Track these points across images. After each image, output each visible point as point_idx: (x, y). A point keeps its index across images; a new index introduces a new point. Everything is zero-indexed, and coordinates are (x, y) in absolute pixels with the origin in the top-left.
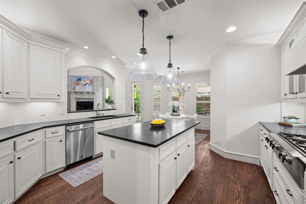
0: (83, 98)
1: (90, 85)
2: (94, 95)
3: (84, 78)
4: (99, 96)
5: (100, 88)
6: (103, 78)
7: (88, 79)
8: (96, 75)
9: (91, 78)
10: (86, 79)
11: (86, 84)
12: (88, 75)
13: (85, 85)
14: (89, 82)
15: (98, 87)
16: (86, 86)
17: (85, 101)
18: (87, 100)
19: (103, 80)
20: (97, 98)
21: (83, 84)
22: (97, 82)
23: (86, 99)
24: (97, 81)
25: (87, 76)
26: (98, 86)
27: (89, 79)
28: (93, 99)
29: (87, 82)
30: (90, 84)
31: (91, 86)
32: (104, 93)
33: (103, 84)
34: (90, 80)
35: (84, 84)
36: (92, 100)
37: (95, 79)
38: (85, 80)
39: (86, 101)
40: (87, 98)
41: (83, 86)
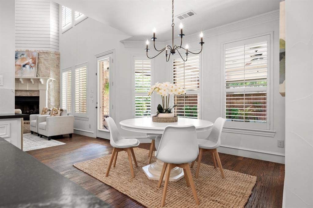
0: (21, 91)
1: (31, 67)
2: (39, 84)
3: (23, 55)
4: (49, 87)
5: (51, 72)
6: (58, 56)
7: (28, 56)
8: (44, 49)
9: (35, 55)
10: (25, 56)
11: (26, 65)
12: (30, 49)
13: (24, 66)
14: (30, 61)
15: (49, 71)
16: (24, 68)
17: (24, 95)
18: (28, 94)
19: (59, 59)
20: (46, 90)
21: (20, 65)
22: (46, 62)
23: (27, 91)
24: (45, 60)
25: (27, 51)
26: (47, 68)
27: (31, 57)
28: (39, 91)
29: (27, 62)
30: (33, 65)
31: (34, 68)
32: (59, 82)
33: (58, 66)
34: (33, 59)
35: (22, 64)
36: (36, 93)
37: (43, 56)
38: (23, 58)
39: (26, 96)
40: (29, 91)
41: (20, 69)
